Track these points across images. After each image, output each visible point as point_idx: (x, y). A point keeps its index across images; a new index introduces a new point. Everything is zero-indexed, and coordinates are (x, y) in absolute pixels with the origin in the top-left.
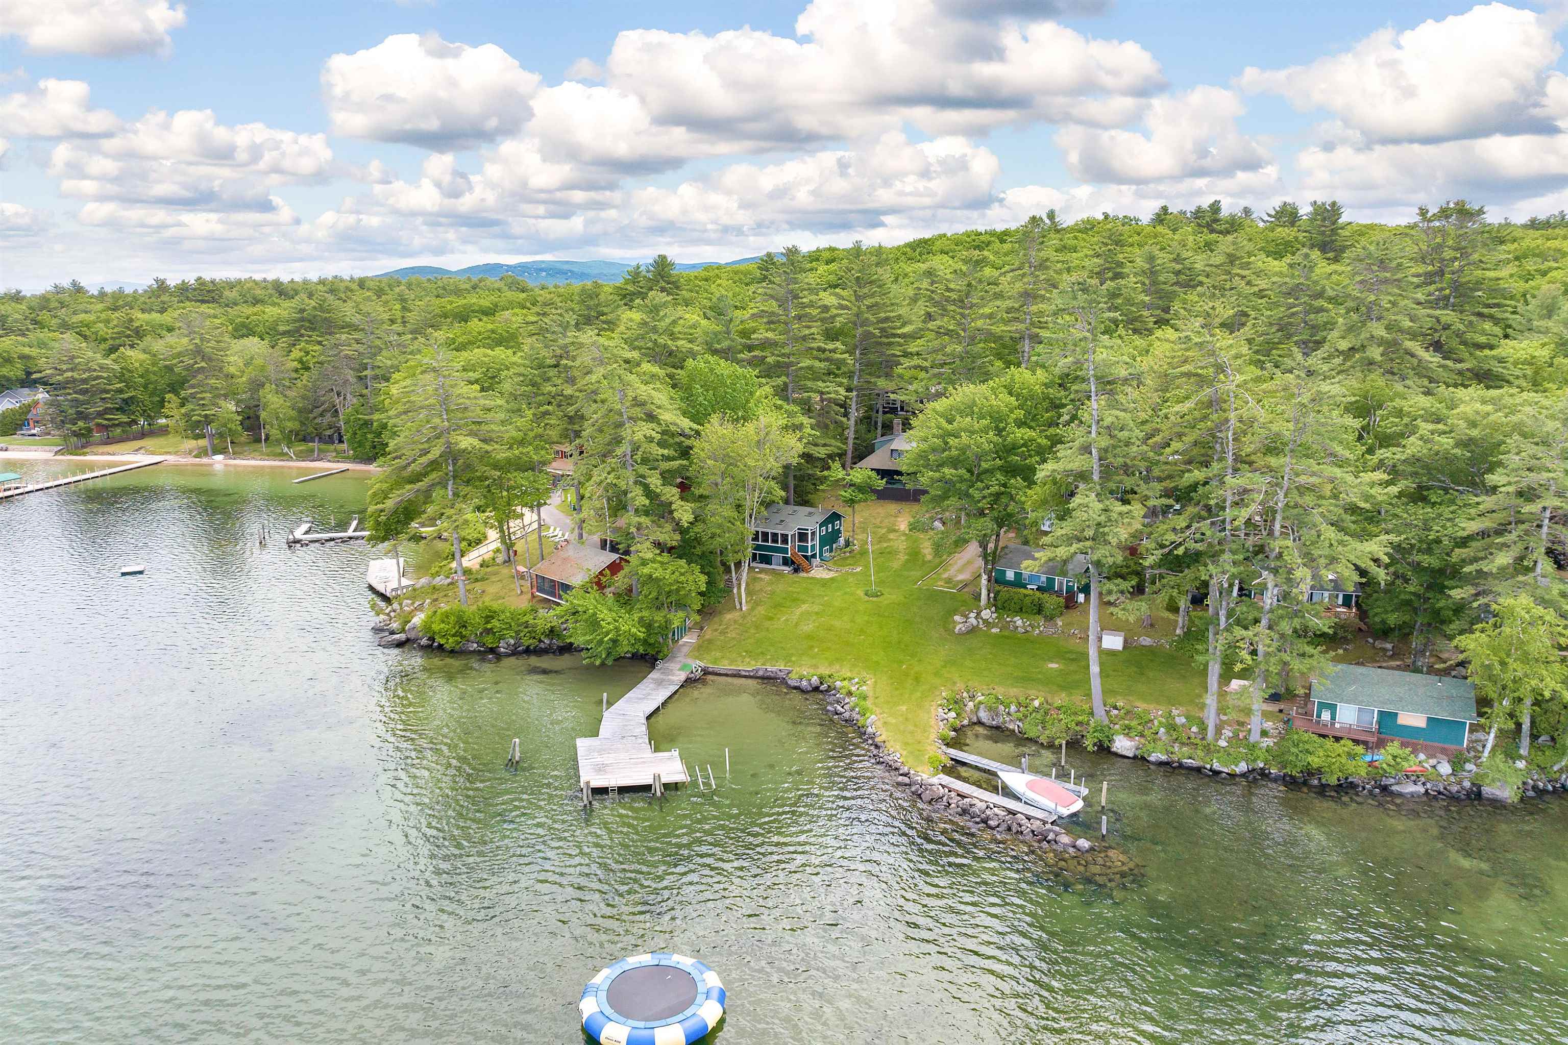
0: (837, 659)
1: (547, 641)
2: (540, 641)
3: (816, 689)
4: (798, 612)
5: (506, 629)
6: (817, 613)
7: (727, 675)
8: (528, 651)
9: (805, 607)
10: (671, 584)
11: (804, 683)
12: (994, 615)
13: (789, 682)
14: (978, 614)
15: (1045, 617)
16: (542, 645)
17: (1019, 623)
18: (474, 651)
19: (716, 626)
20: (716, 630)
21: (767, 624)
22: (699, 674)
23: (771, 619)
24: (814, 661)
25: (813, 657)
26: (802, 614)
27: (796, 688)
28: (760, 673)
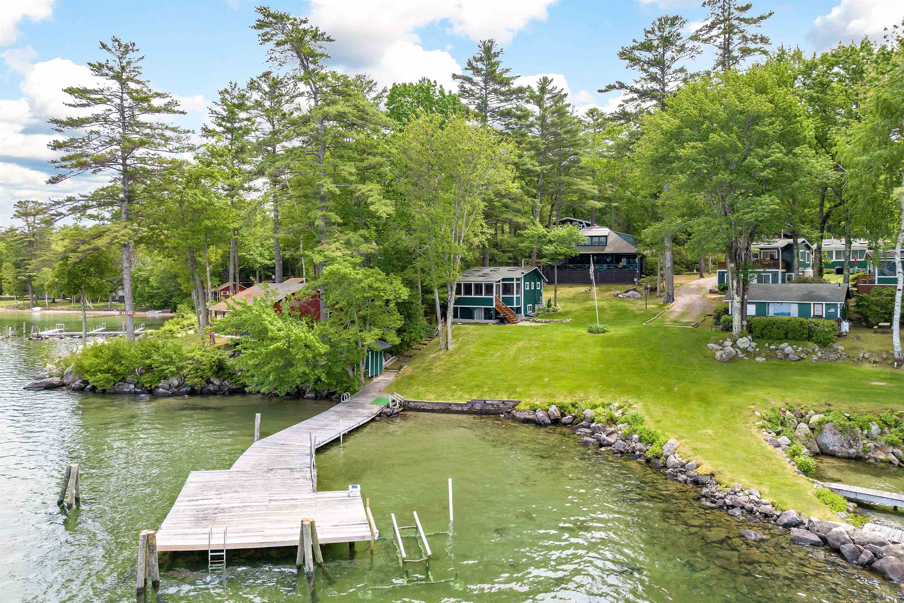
0: (579, 387)
1: (217, 382)
2: (208, 382)
3: (556, 422)
4: (514, 348)
5: (166, 364)
6: (537, 348)
7: (433, 411)
8: (192, 392)
9: (520, 344)
10: (363, 289)
11: (540, 414)
12: (754, 344)
13: (518, 415)
14: (734, 342)
15: (818, 342)
16: (211, 387)
17: (789, 349)
18: (130, 393)
19: (417, 365)
20: (418, 368)
21: (480, 359)
22: (397, 409)
23: (483, 355)
24: (548, 391)
25: (545, 386)
26: (519, 349)
27: (527, 421)
28: (478, 407)
